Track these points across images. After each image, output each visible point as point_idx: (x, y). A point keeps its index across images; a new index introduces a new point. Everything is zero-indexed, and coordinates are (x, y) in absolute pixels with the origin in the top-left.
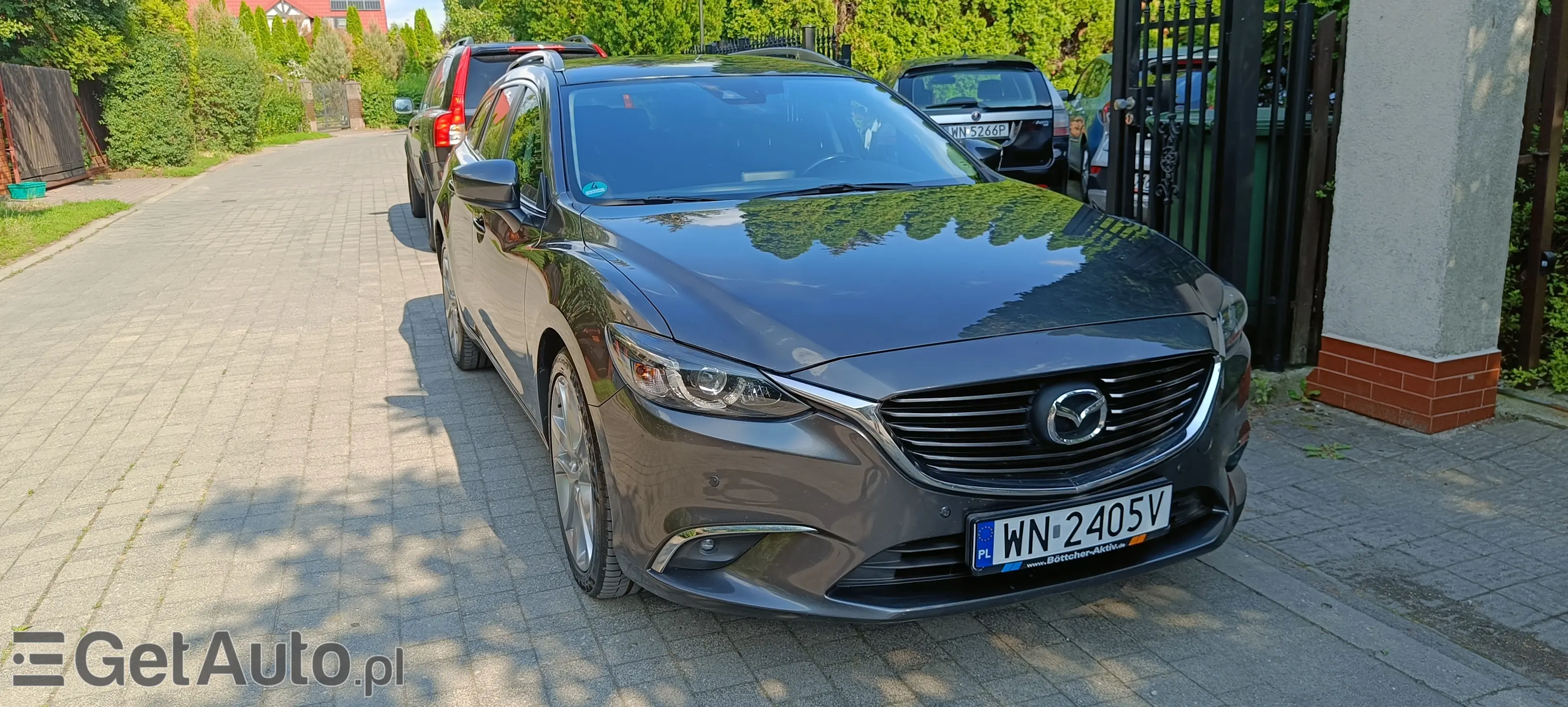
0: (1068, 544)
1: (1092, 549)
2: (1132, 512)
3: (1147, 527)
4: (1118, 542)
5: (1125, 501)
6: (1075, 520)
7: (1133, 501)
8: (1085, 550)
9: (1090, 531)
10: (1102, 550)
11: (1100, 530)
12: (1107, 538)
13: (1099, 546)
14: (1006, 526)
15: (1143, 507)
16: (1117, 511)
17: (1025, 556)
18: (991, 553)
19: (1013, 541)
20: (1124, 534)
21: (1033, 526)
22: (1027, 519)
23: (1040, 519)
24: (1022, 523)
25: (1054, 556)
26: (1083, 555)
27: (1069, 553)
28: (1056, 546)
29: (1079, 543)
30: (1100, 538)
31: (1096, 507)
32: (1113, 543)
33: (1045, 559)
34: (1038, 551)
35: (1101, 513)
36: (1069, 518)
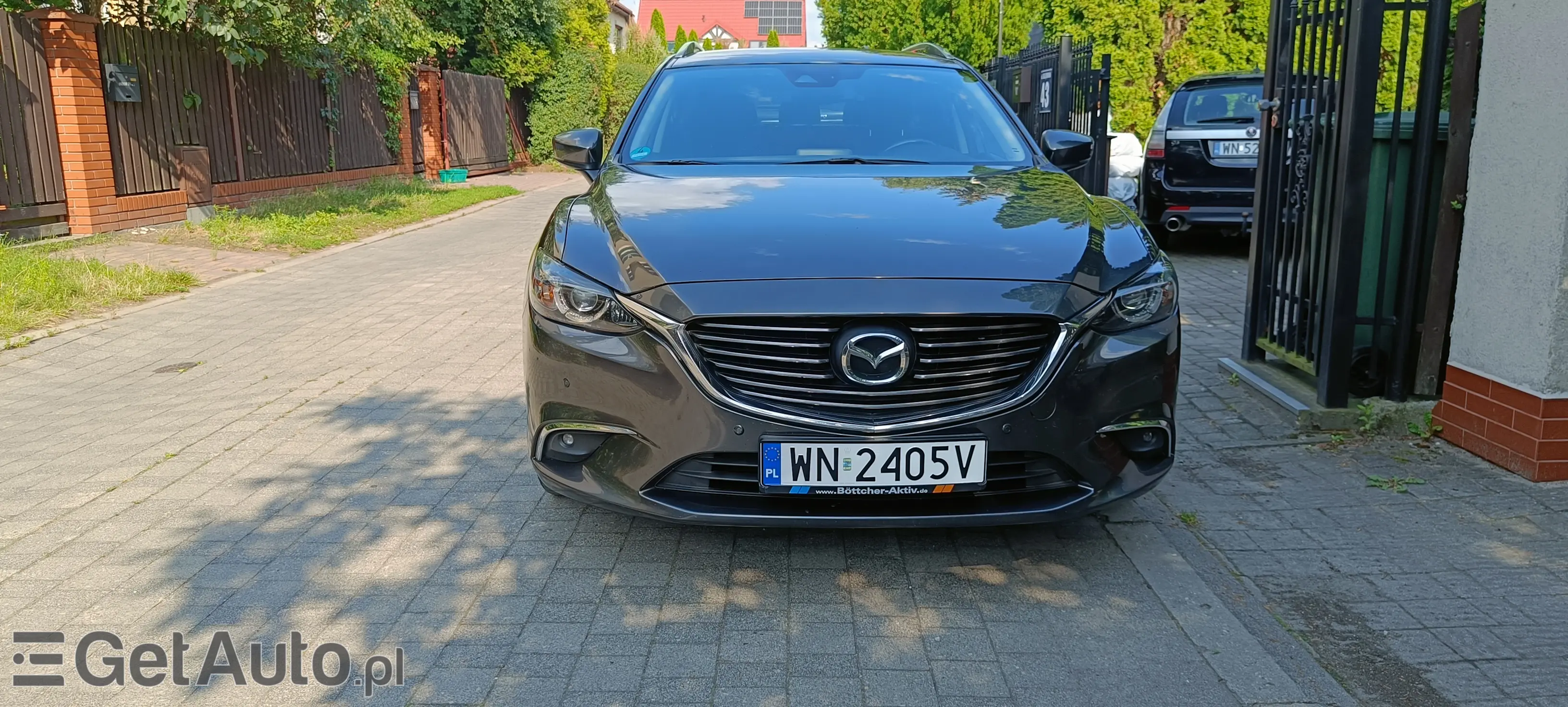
0: (860, 478)
1: (888, 488)
2: (935, 459)
3: (954, 477)
4: (920, 487)
5: (927, 448)
6: (867, 457)
7: (935, 449)
8: (880, 488)
9: (885, 469)
10: (900, 491)
11: (897, 471)
12: (905, 480)
13: (896, 487)
14: (793, 450)
15: (949, 456)
16: (915, 456)
17: (813, 482)
18: (778, 473)
19: (800, 466)
20: (926, 480)
21: (820, 452)
22: (814, 447)
23: (828, 449)
24: (809, 450)
25: (845, 488)
26: (877, 492)
27: (861, 488)
28: (847, 479)
29: (873, 479)
30: (898, 479)
31: (892, 447)
32: (913, 487)
33: (835, 489)
34: (827, 480)
35: (897, 453)
36: (860, 453)
